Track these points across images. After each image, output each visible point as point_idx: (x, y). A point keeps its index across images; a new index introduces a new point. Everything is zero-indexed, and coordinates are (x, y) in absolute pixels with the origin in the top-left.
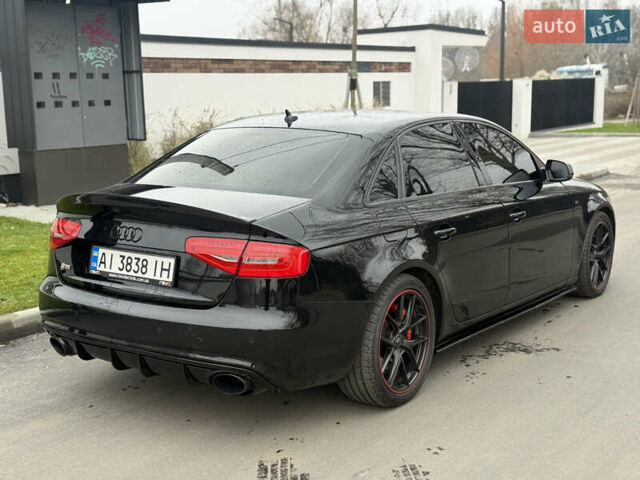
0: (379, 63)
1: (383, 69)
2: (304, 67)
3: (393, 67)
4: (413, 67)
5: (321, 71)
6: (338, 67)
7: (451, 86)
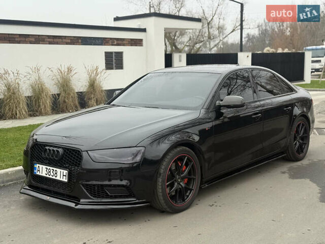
0: (111, 39)
1: (115, 43)
2: (33, 40)
3: (125, 42)
4: (144, 42)
5: (50, 43)
6: (69, 41)
7: (180, 56)
